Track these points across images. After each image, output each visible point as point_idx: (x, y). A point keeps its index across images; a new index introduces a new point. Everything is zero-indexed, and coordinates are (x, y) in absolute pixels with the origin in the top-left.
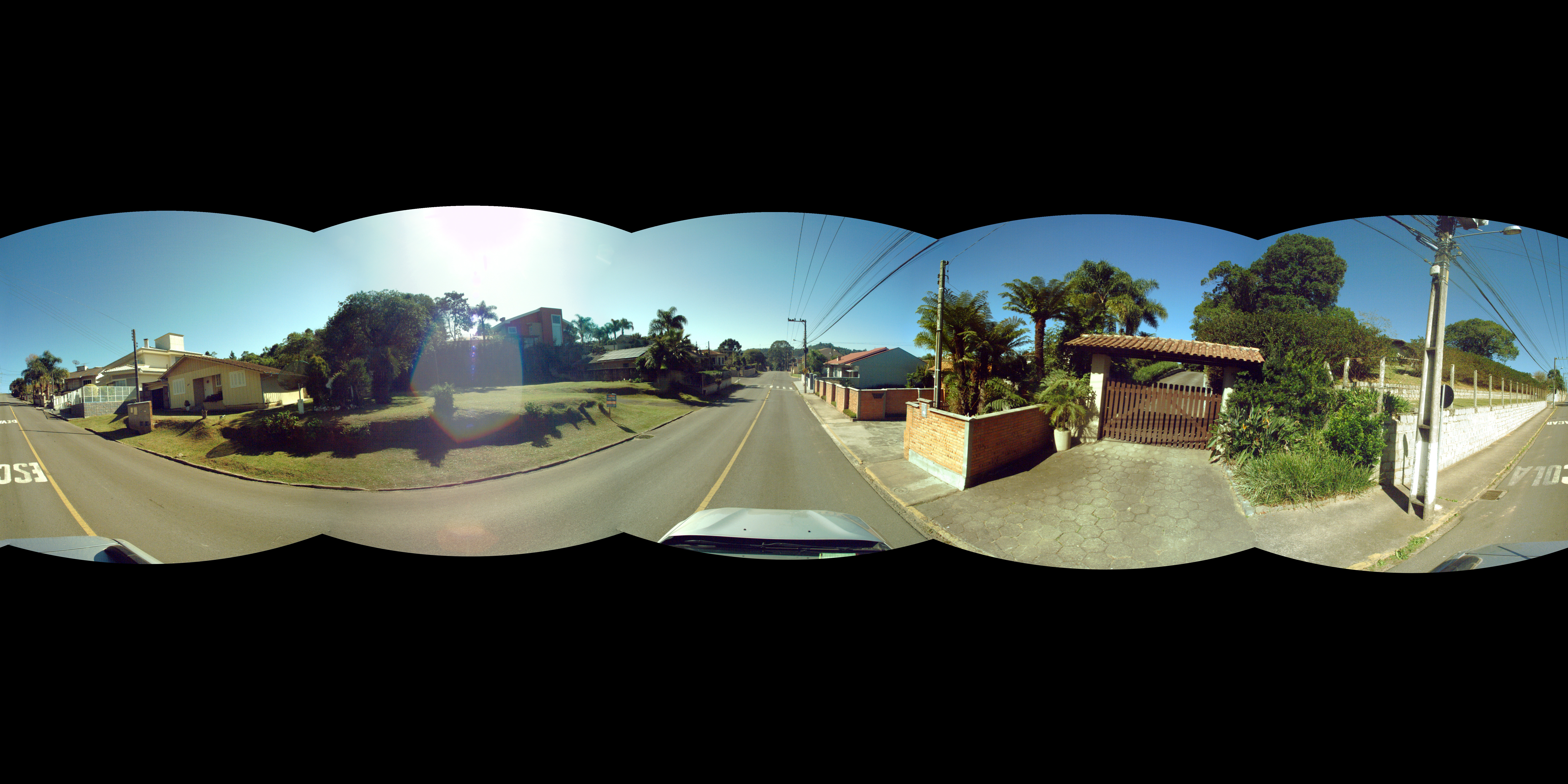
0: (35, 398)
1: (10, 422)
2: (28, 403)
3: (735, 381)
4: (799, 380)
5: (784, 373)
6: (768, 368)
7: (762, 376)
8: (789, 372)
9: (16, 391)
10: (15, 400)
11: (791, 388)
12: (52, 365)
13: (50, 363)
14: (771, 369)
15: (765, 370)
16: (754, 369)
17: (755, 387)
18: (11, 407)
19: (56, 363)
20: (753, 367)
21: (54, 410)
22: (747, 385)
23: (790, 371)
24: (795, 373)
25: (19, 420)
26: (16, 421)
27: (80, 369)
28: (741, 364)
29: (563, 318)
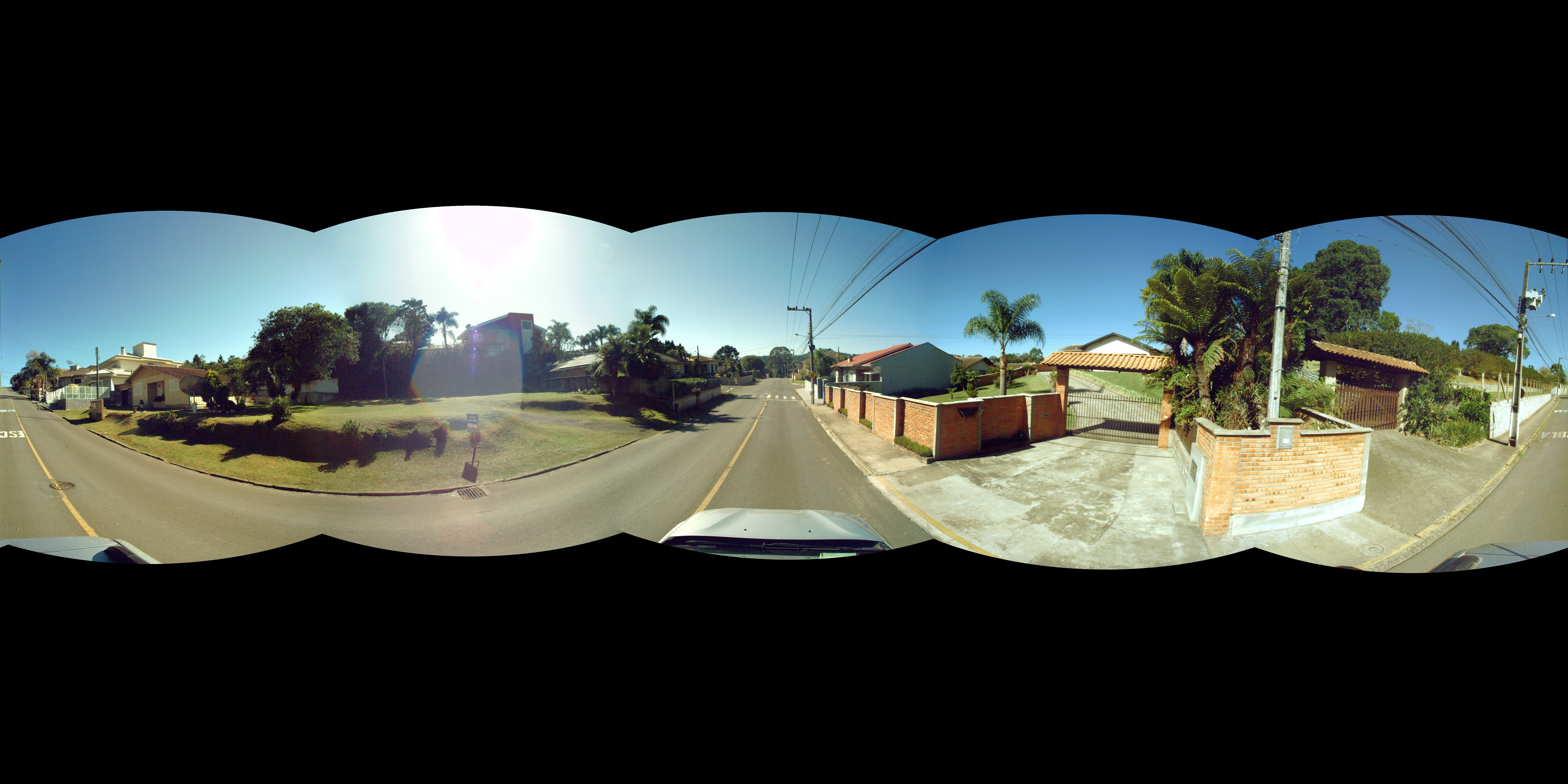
0: (32, 392)
1: (9, 411)
2: (26, 397)
3: (725, 390)
4: (802, 387)
5: (785, 380)
6: (767, 375)
7: (759, 384)
8: (790, 379)
9: (16, 385)
10: (15, 394)
11: (793, 398)
12: (47, 365)
13: (45, 363)
14: (771, 376)
15: (765, 377)
16: (751, 376)
17: (748, 397)
18: (11, 400)
19: (51, 363)
20: (751, 374)
21: (46, 403)
22: (739, 394)
23: (791, 377)
24: (797, 380)
25: (16, 410)
26: (14, 411)
27: (73, 368)
28: (736, 371)
29: (535, 323)
